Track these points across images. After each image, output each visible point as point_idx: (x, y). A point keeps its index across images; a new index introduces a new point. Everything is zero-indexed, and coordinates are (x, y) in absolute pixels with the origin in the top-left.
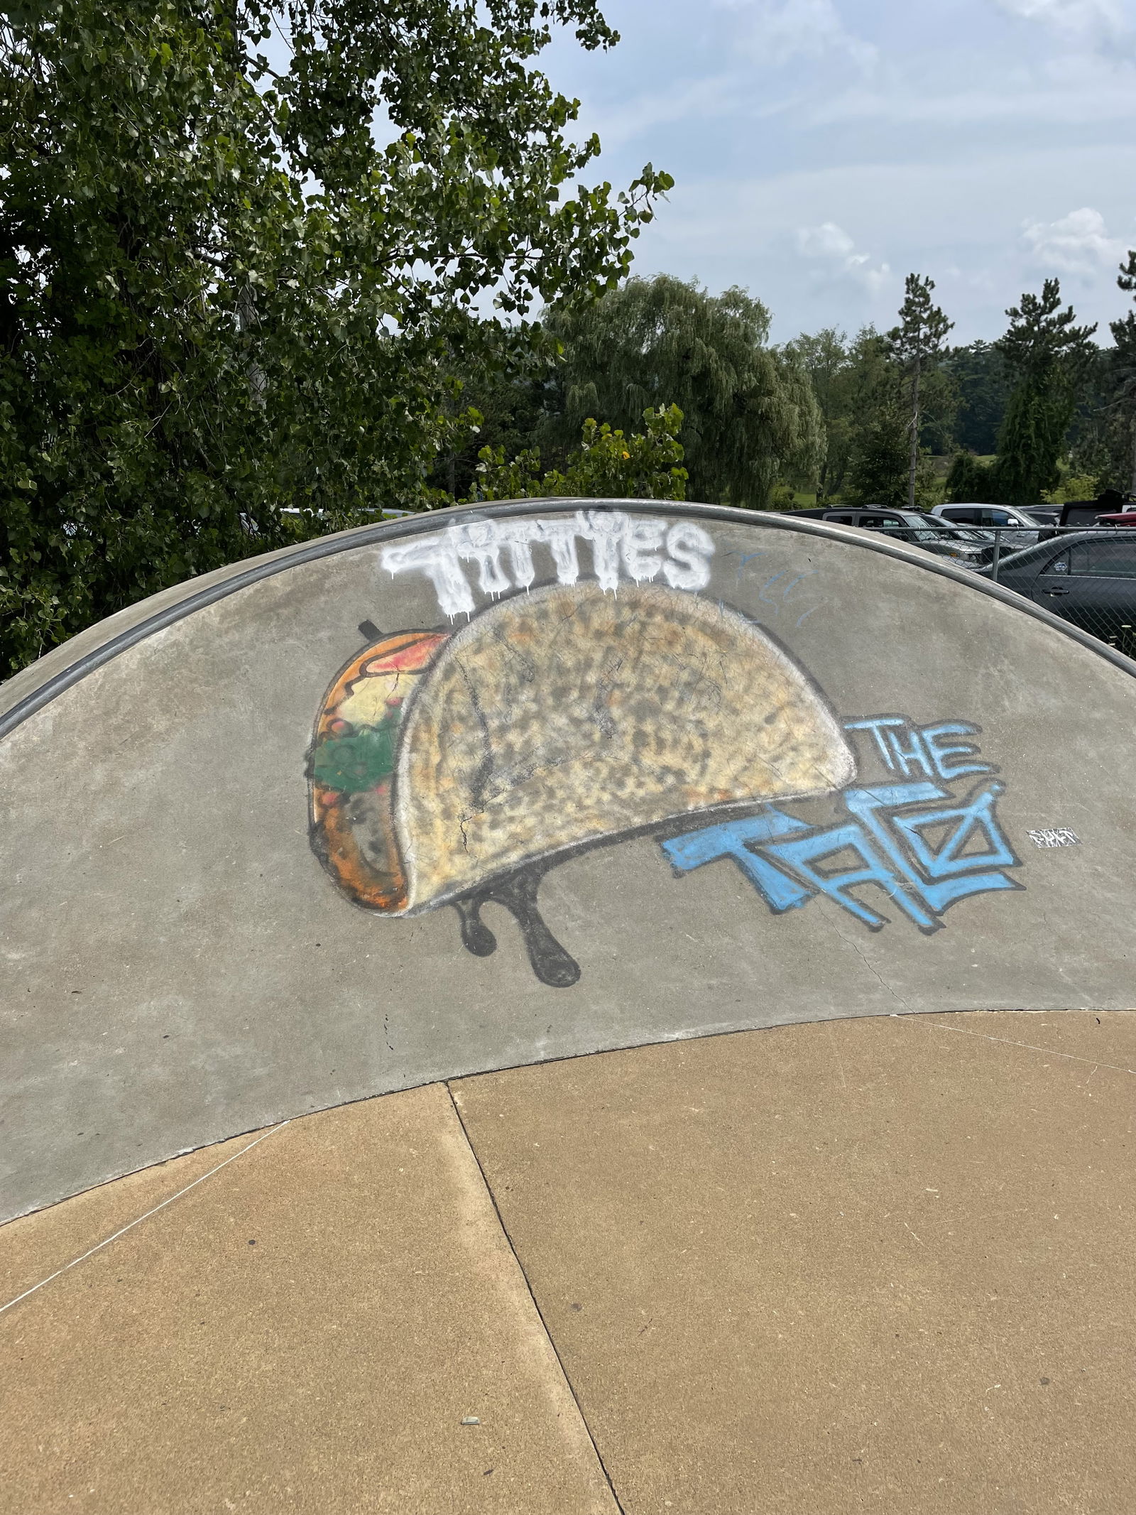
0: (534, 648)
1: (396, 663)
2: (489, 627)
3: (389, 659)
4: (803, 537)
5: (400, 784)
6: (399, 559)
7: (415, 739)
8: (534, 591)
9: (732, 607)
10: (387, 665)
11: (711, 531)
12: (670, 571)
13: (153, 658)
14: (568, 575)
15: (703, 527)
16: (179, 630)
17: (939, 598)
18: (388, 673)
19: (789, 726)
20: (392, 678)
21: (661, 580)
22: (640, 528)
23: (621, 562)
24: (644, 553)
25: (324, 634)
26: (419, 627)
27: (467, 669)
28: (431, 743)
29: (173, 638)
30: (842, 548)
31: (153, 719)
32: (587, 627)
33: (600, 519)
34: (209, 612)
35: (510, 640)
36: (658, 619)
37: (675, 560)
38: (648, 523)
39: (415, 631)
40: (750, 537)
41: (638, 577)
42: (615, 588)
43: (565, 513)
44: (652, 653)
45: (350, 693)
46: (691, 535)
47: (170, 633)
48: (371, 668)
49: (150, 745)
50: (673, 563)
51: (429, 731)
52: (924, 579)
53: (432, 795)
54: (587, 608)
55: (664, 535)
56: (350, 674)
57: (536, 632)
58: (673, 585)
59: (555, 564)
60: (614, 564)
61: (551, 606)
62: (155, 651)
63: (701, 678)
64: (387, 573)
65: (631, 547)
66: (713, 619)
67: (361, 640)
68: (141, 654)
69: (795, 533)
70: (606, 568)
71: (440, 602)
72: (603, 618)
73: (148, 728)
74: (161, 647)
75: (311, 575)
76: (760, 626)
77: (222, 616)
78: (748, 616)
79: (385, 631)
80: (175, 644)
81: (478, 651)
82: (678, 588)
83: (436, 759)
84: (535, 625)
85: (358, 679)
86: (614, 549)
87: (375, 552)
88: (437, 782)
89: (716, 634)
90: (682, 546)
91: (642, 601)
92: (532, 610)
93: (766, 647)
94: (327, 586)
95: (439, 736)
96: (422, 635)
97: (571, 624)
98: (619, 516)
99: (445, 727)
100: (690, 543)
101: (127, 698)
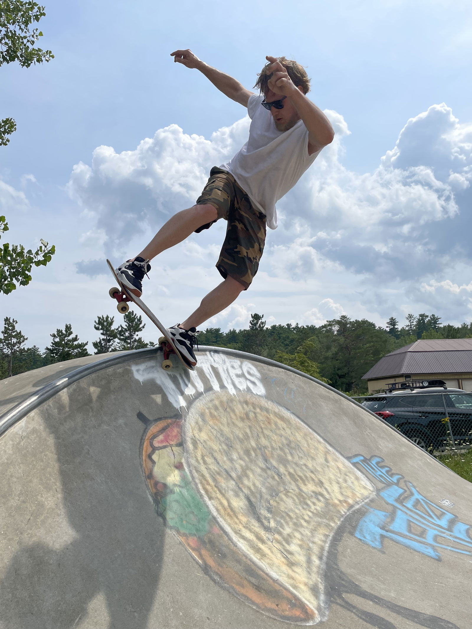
0: (222, 427)
1: (166, 439)
2: (197, 415)
3: (161, 437)
4: (286, 372)
5: (221, 523)
6: (141, 372)
7: (207, 491)
8: (207, 394)
9: (279, 404)
10: (162, 441)
11: (256, 367)
12: (251, 386)
13: (22, 443)
14: (216, 386)
15: (253, 365)
16: (33, 420)
17: (336, 401)
18: (165, 447)
19: (335, 463)
20: (169, 449)
21: (249, 389)
22: (232, 363)
23: (231, 379)
24: (238, 376)
25: (121, 421)
26: (166, 416)
27: (202, 441)
28: (215, 492)
29: (31, 426)
30: (300, 378)
31: (42, 497)
32: (236, 415)
33: (216, 356)
34: (49, 406)
35: (210, 423)
36: (258, 410)
37: (249, 380)
38: (233, 361)
39: (166, 418)
40: (269, 370)
41: (241, 388)
42: (236, 394)
43: (203, 353)
44: (266, 429)
45: (154, 462)
46: (250, 368)
47: (28, 422)
48: (156, 444)
49: (50, 521)
50: (249, 381)
51: (208, 484)
52: (328, 392)
53: (241, 527)
54: (231, 405)
55: (241, 367)
56: (147, 449)
57: (218, 418)
58: (254, 392)
59: (208, 379)
60: (230, 381)
61: (217, 402)
62: (22, 438)
63: (290, 442)
64: (137, 381)
65: (232, 372)
66: (277, 410)
67: (140, 425)
68: (12, 441)
69: (283, 370)
70: (228, 383)
71: (169, 399)
72: (239, 409)
73: (41, 505)
74: (25, 434)
75: (101, 380)
76: (293, 413)
77: (58, 408)
78: (288, 409)
79: (151, 418)
80: (34, 431)
81: (200, 430)
82: (257, 394)
83: (225, 503)
84: (216, 414)
85: (153, 452)
86: (226, 372)
87: (128, 368)
88: (237, 518)
89: (282, 418)
90: (249, 373)
91: (248, 401)
92: (210, 405)
93: (301, 424)
94: (112, 388)
95: (215, 486)
96: (169, 421)
97: (229, 413)
98: (222, 356)
99: (215, 480)
100: (251, 372)
101: (15, 480)
